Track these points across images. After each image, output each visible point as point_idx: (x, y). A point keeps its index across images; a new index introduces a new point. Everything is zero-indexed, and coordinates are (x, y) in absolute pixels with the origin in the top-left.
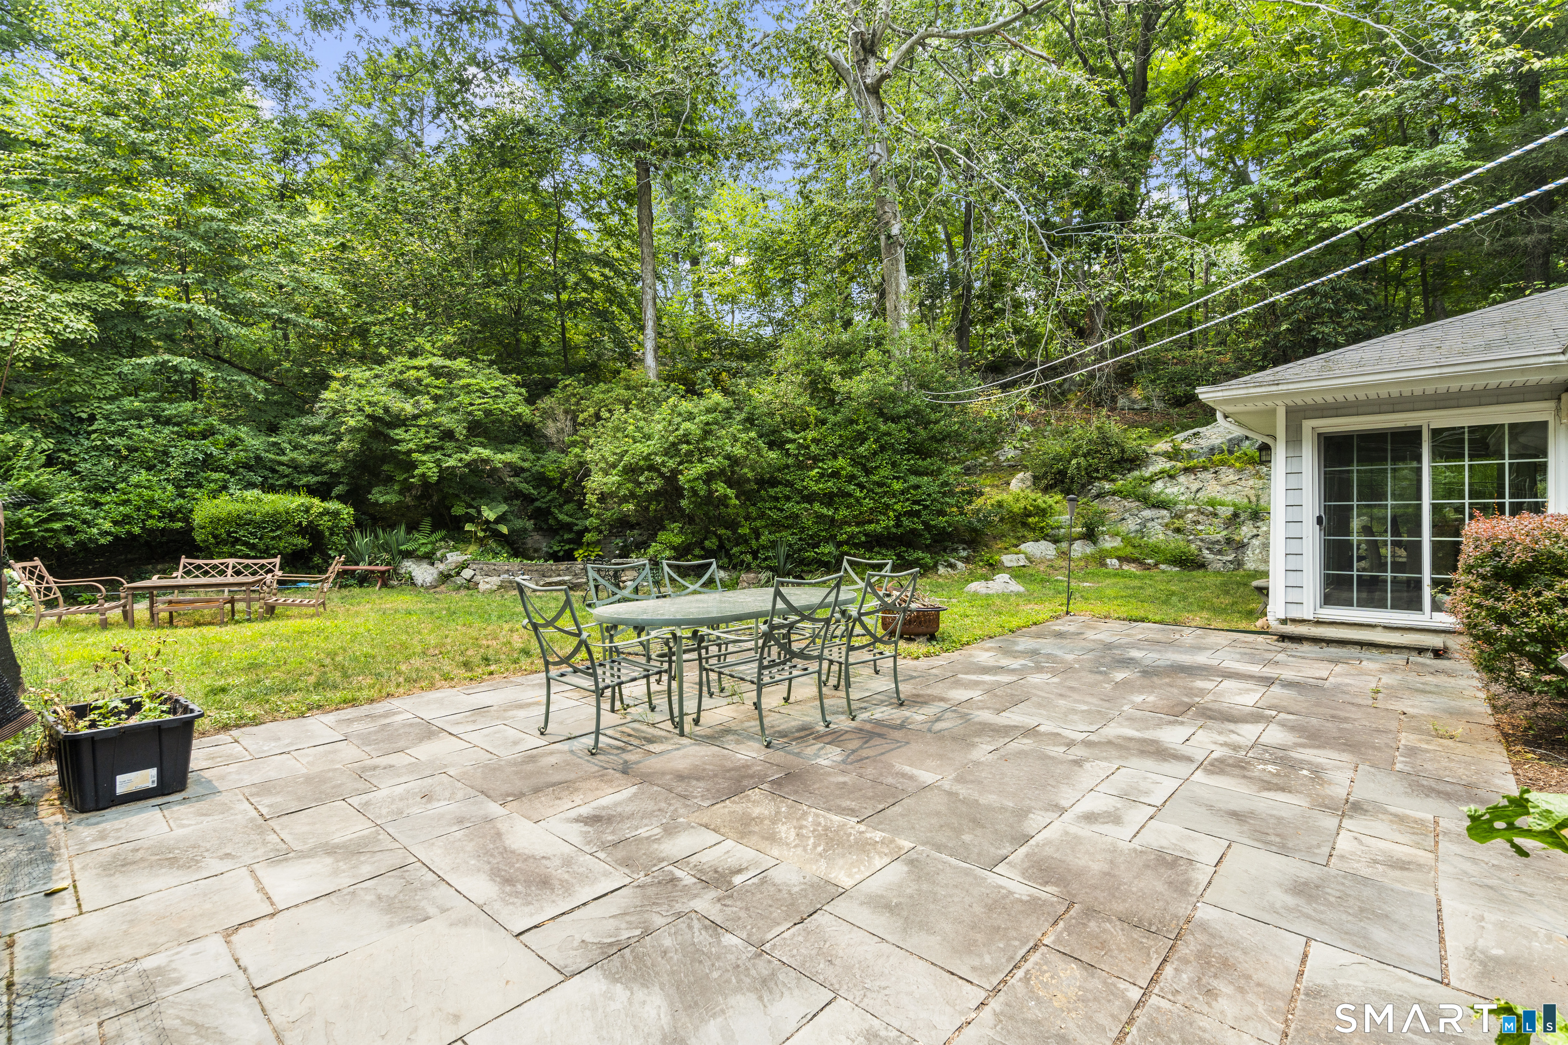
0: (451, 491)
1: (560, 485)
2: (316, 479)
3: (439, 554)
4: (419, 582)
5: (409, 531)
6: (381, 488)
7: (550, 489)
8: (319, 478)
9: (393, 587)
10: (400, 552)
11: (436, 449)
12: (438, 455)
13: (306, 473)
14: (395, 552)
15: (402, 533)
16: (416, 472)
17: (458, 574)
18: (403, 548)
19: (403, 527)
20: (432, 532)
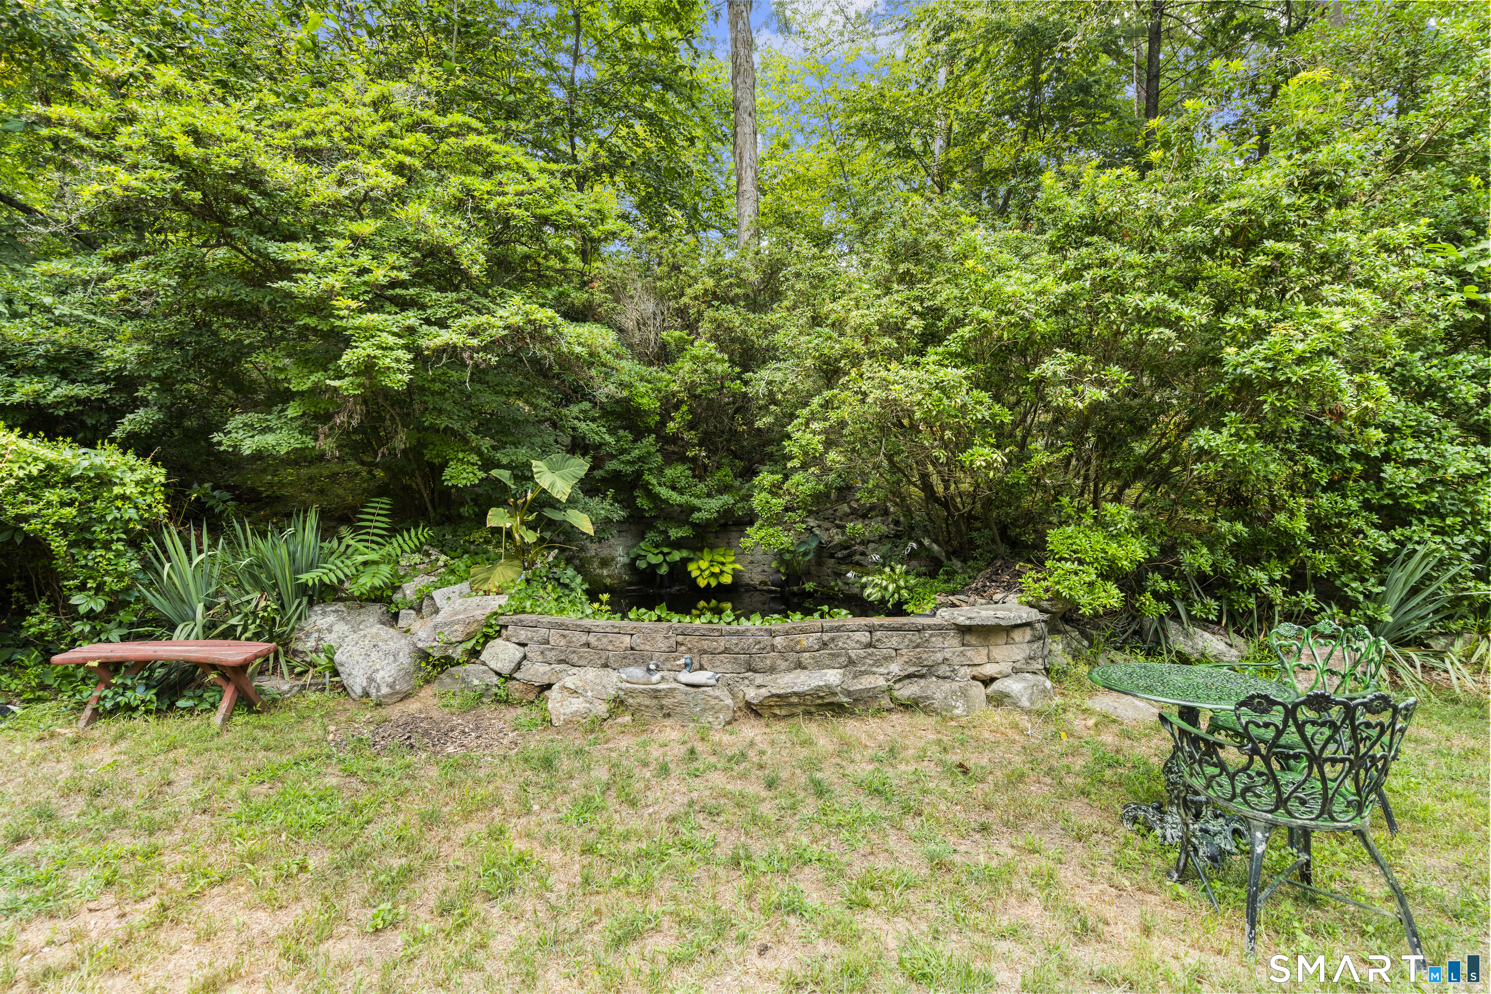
0: (443, 422)
1: (663, 423)
2: (65, 390)
3: (410, 589)
4: (357, 683)
5: (327, 531)
6: (252, 417)
7: (639, 435)
8: (79, 390)
9: (273, 703)
10: (303, 589)
11: (404, 304)
12: (411, 318)
13: (33, 371)
14: (287, 588)
15: (310, 535)
16: (348, 356)
17: (474, 654)
18: (308, 578)
19: (312, 520)
20: (393, 531)
